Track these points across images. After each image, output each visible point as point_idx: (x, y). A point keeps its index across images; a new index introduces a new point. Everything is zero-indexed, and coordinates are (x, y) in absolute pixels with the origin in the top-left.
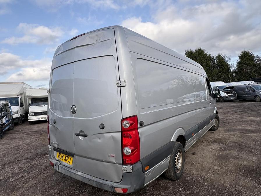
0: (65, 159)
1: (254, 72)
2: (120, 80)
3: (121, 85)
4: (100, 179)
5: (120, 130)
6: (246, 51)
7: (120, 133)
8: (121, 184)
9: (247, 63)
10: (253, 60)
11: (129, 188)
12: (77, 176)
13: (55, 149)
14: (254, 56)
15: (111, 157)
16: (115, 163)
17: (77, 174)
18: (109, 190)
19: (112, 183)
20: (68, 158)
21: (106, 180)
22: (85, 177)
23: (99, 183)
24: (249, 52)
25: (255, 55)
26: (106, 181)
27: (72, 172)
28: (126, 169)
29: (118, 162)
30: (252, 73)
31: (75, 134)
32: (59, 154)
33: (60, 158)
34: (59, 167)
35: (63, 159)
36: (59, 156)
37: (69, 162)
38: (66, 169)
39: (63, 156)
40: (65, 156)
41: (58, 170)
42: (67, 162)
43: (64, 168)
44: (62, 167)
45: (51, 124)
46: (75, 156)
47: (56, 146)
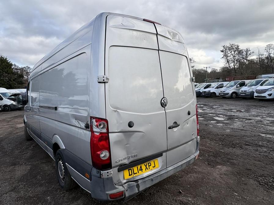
0: (146, 168)
1: (14, 80)
5: (196, 113)
6: (3, 57)
9: (6, 70)
10: (11, 67)
13: (121, 168)
14: (11, 65)
19: (193, 155)
20: (150, 164)
24: (6, 59)
25: (13, 64)
30: (11, 81)
31: (170, 128)
32: (130, 171)
33: (134, 174)
34: (138, 186)
35: (142, 171)
36: (131, 174)
37: (153, 167)
38: (154, 178)
39: (141, 167)
40: (145, 165)
41: (138, 190)
42: (150, 169)
43: (150, 178)
44: (145, 181)
45: (118, 131)
46: (164, 154)
47: (126, 162)
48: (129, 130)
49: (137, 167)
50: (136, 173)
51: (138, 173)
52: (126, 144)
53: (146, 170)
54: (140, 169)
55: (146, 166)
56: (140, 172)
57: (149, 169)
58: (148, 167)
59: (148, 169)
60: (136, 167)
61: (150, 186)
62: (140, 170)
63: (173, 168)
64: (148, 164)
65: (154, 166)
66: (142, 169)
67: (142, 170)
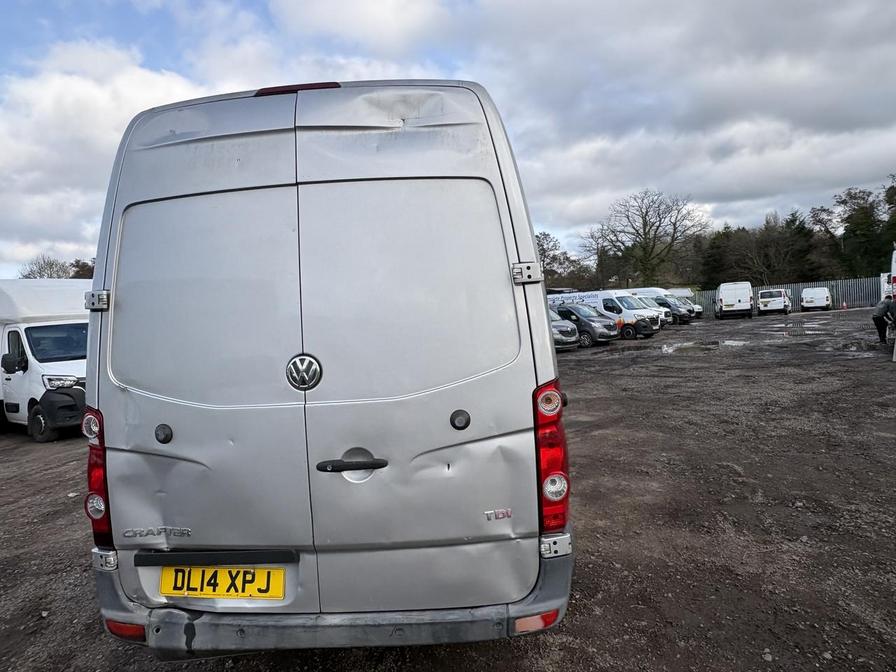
0: (233, 584)
2: (520, 262)
3: (529, 277)
4: (445, 612)
5: (531, 424)
7: (531, 435)
8: (535, 601)
11: (562, 606)
12: (330, 630)
13: (149, 557)
15: (497, 518)
16: (513, 536)
17: (323, 627)
18: (492, 634)
19: (501, 609)
20: (249, 577)
21: (472, 608)
22: (374, 626)
23: (450, 623)
26: (473, 611)
27: (296, 627)
28: (554, 548)
29: (522, 530)
31: (322, 468)
32: (180, 575)
33: (189, 589)
34: (190, 631)
35: (214, 590)
36: (179, 585)
37: (260, 590)
38: (248, 626)
39: (215, 576)
40: (230, 572)
41: (186, 644)
42: (247, 593)
43: (235, 623)
44: (217, 625)
45: (128, 448)
46: (307, 559)
47: (161, 542)
48: (156, 450)
49: (203, 572)
50: (195, 589)
51: (202, 590)
52: (160, 491)
53: (228, 591)
54: (210, 580)
55: (233, 579)
56: (208, 590)
57: (240, 590)
58: (239, 582)
59: (237, 591)
60: (200, 570)
61: (233, 647)
62: (209, 584)
63: (347, 623)
64: (245, 573)
65: (264, 588)
66: (217, 585)
67: (215, 586)
